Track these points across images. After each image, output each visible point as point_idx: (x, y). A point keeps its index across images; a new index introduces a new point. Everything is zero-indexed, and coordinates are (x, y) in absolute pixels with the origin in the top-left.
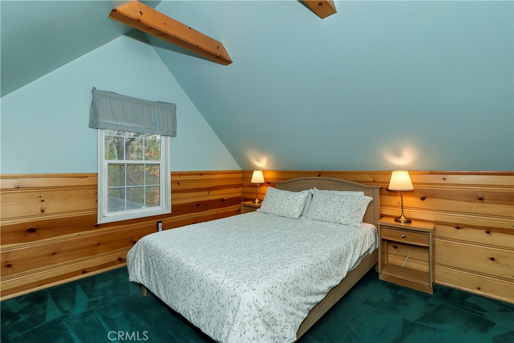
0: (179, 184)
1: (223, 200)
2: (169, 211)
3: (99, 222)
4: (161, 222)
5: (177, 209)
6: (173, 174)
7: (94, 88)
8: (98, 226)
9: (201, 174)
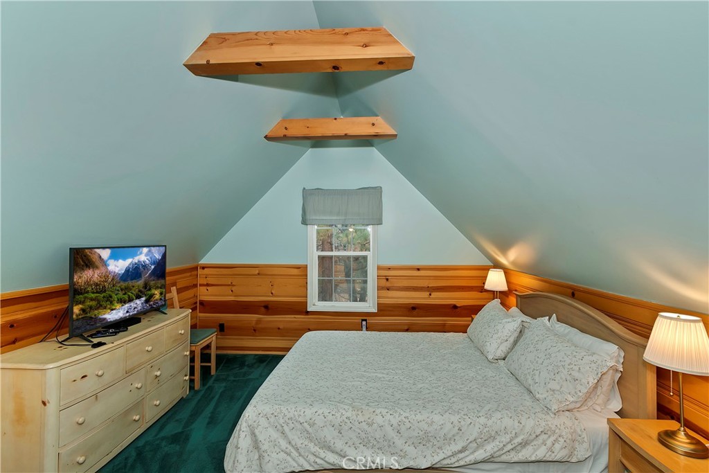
0: (387, 279)
1: (455, 307)
2: (375, 310)
3: (309, 309)
4: (366, 320)
5: (383, 309)
6: (379, 268)
7: (304, 189)
8: (307, 313)
9: (418, 269)
